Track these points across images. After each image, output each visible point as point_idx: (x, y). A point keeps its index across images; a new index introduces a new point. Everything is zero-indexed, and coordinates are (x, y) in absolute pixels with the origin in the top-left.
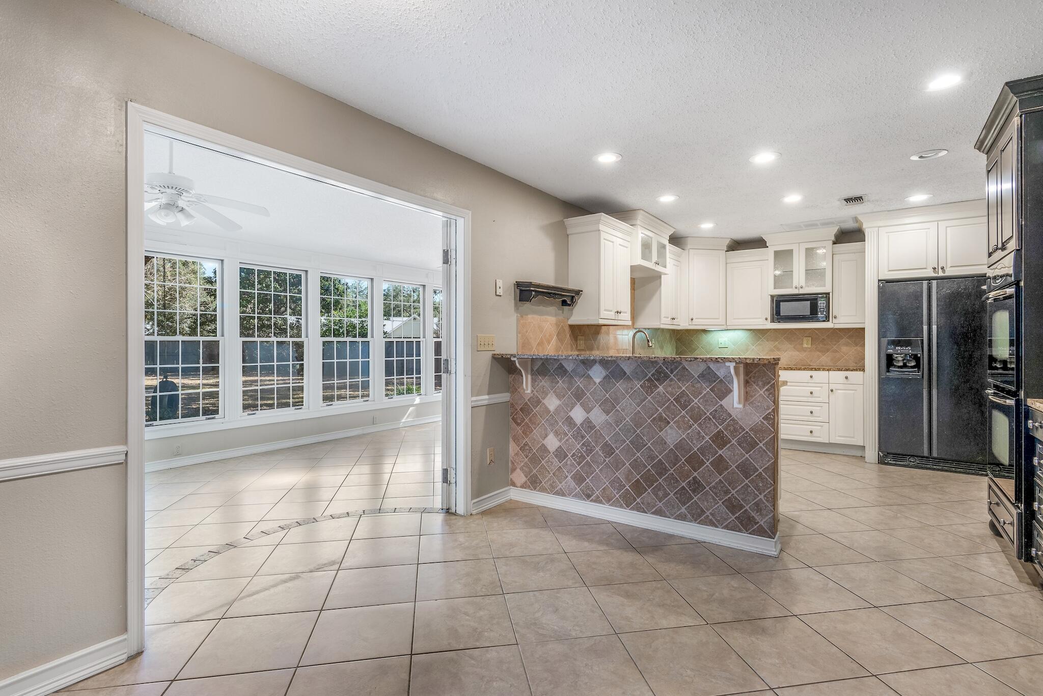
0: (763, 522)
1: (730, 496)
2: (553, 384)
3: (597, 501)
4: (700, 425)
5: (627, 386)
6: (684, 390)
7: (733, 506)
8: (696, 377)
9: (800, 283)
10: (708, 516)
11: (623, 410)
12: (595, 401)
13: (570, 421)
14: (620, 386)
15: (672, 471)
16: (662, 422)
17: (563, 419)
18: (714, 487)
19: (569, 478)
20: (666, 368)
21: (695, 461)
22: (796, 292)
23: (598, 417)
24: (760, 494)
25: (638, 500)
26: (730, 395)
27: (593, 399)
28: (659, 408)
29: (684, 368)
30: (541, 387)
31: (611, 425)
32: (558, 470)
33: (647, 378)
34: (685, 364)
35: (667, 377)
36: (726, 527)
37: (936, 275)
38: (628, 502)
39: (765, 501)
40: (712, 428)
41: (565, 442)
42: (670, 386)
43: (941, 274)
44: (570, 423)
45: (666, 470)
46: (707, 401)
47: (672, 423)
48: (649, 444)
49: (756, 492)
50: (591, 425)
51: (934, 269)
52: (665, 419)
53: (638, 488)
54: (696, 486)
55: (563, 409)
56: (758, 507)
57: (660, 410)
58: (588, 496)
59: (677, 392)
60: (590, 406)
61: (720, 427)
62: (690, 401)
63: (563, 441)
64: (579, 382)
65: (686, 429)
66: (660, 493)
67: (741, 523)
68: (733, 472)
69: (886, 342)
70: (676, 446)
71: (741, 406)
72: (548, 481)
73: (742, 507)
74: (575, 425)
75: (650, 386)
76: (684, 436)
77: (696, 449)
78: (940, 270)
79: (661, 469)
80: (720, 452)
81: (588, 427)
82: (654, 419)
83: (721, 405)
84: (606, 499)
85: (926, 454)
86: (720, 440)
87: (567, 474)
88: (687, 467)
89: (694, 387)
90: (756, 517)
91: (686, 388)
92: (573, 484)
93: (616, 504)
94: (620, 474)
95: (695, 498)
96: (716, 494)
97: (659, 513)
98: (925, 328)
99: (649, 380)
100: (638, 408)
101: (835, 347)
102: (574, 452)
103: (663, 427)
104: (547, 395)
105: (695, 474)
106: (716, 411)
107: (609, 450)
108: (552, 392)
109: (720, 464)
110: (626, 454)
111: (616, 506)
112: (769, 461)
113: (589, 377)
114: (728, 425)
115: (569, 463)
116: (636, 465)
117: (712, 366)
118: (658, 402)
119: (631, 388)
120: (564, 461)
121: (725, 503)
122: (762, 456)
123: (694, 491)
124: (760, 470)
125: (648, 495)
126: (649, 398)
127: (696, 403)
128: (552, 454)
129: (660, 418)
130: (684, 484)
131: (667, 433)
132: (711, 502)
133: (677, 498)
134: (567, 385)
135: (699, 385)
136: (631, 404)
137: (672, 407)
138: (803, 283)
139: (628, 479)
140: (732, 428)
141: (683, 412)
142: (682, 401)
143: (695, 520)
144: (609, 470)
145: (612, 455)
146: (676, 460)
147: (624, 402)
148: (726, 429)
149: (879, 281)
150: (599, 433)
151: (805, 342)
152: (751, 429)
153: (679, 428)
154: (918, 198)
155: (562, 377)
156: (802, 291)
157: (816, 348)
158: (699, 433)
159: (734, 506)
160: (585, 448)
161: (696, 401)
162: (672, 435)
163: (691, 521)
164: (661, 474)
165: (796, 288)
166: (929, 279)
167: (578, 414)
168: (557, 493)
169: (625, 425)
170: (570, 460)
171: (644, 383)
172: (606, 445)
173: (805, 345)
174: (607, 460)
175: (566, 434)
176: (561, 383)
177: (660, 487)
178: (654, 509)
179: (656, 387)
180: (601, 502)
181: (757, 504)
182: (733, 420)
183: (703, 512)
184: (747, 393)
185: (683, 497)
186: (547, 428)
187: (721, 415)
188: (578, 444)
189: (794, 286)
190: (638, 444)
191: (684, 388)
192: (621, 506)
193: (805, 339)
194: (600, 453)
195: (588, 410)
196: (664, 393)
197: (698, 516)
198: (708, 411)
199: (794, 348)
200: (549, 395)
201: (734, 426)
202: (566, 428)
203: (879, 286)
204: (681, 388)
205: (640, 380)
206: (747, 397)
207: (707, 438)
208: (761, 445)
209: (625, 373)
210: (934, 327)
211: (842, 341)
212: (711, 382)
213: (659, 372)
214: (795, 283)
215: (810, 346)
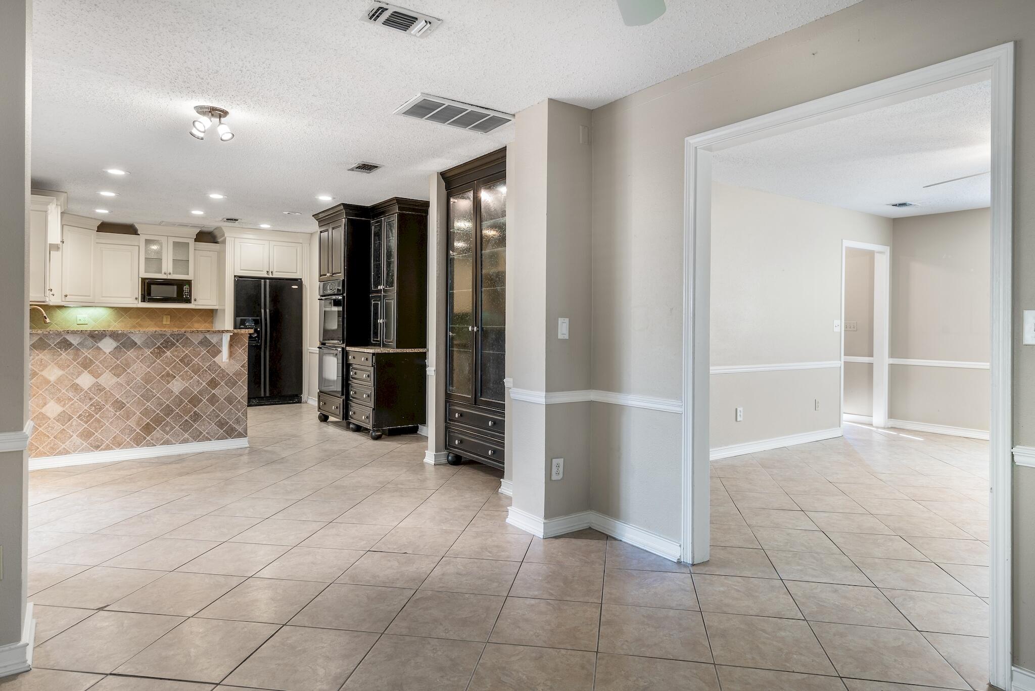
0: (240, 429)
1: (220, 418)
2: (55, 357)
3: (108, 448)
4: (199, 376)
5: (138, 353)
6: (187, 354)
7: (221, 424)
8: (196, 343)
9: (168, 271)
10: (205, 435)
11: (134, 372)
12: (106, 368)
13: (76, 388)
14: (131, 354)
15: (177, 411)
16: (169, 377)
17: (67, 386)
18: (209, 415)
19: (75, 436)
20: (173, 338)
21: (195, 401)
22: (165, 277)
23: (108, 380)
24: (239, 412)
25: (148, 438)
26: (220, 354)
27: (103, 366)
28: (167, 368)
29: (187, 338)
30: (38, 360)
31: (122, 386)
32: (61, 432)
33: (157, 346)
34: (188, 335)
35: (173, 344)
36: (218, 439)
37: (268, 276)
38: (138, 441)
39: (242, 416)
40: (208, 376)
41: (70, 407)
42: (176, 351)
43: (271, 276)
44: (76, 389)
45: (172, 411)
46: (204, 359)
47: (177, 377)
48: (158, 395)
49: (236, 412)
50: (100, 388)
51: (268, 272)
52: (172, 375)
53: (148, 429)
54: (196, 417)
55: (67, 377)
56: (238, 421)
57: (168, 369)
58: (97, 447)
59: (181, 355)
60: (99, 372)
61: (213, 375)
62: (192, 360)
63: (67, 406)
64: (86, 353)
65: (188, 380)
66: (168, 429)
67: (227, 434)
68: (222, 403)
69: (239, 320)
70: (181, 393)
71: (228, 361)
72: (47, 446)
73: (227, 423)
74: (82, 390)
75: (159, 352)
76: (187, 385)
77: (196, 393)
78: (270, 273)
79: (168, 411)
80: (213, 392)
81: (97, 390)
82: (163, 376)
83: (214, 361)
84: (118, 444)
85: (262, 395)
86: (213, 384)
87: (71, 434)
88: (190, 406)
89: (194, 350)
90: (236, 427)
91: (189, 352)
92: (79, 441)
93: (128, 446)
94: (132, 423)
95: (195, 426)
96: (210, 419)
97: (167, 443)
98: (263, 311)
99: (159, 348)
100: (148, 370)
101: (189, 324)
102: (80, 413)
103: (170, 380)
104: (47, 367)
105: (196, 409)
106: (210, 365)
107: (119, 405)
108: (52, 364)
109: (213, 400)
110: (137, 405)
111: (126, 448)
112: (244, 391)
113: (99, 348)
114: (219, 373)
115: (74, 423)
116: (146, 413)
117: (208, 336)
118: (166, 363)
119: (142, 355)
120: (68, 423)
121: (217, 424)
122: (240, 390)
123: (194, 421)
124: (239, 398)
125: (157, 433)
126: (158, 361)
127: (196, 361)
128: (52, 419)
129: (168, 375)
130: (187, 418)
131: (173, 384)
132: (207, 425)
133: (181, 429)
134: (72, 357)
135: (198, 349)
136: (141, 367)
137: (178, 366)
138: (171, 270)
139: (138, 424)
140: (221, 375)
141: (187, 368)
142: (185, 361)
143: (195, 440)
144: (119, 421)
145: (122, 409)
146: (181, 402)
147: (135, 366)
148: (217, 376)
149: (235, 276)
150: (109, 393)
151: (165, 319)
152: (234, 374)
153: (183, 380)
154: (265, 226)
155: (66, 350)
156: (169, 277)
157: (174, 324)
158: (198, 381)
159: (223, 424)
160: (94, 408)
161: (196, 360)
162: (177, 386)
163: (193, 442)
164: (168, 415)
165: (165, 274)
166: (265, 278)
167: (86, 380)
168: (60, 453)
169: (136, 383)
170: (75, 421)
171: (154, 350)
172: (117, 401)
173: (164, 323)
174: (118, 414)
175: (71, 399)
176: (65, 355)
177: (167, 424)
178: (162, 442)
179: (164, 352)
180: (111, 448)
181: (237, 419)
182: (222, 370)
183: (201, 433)
184: (231, 352)
185: (186, 426)
186: (45, 398)
187: (214, 367)
188: (86, 406)
189: (163, 272)
190: (147, 397)
191: (187, 352)
192: (132, 447)
193: (165, 317)
194: (110, 409)
195: (97, 376)
196: (171, 356)
197: (198, 437)
198: (205, 366)
199: (155, 324)
200: (49, 367)
201: (223, 373)
202: (71, 395)
203: (235, 280)
204: (185, 352)
205: (149, 348)
206: (231, 354)
207: (204, 384)
208: (240, 383)
209: (136, 344)
210: (268, 310)
211: (195, 319)
212: (207, 347)
213: (167, 341)
214: (164, 270)
215: (169, 323)
